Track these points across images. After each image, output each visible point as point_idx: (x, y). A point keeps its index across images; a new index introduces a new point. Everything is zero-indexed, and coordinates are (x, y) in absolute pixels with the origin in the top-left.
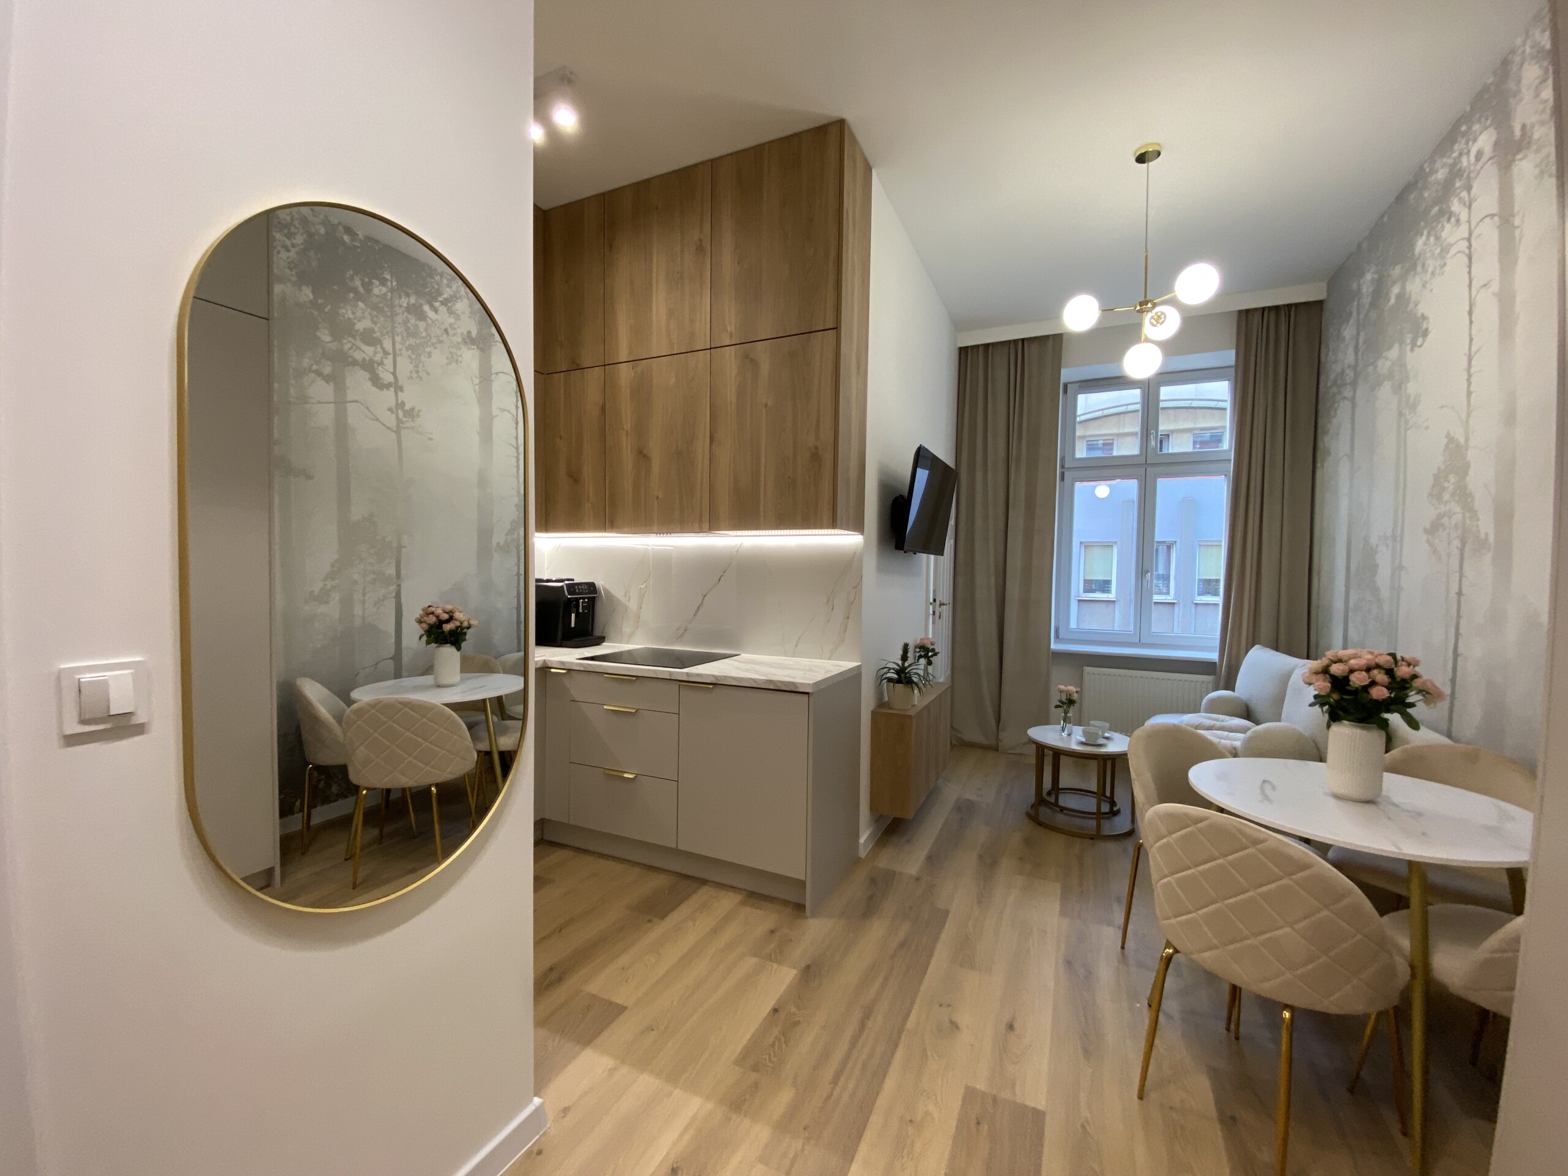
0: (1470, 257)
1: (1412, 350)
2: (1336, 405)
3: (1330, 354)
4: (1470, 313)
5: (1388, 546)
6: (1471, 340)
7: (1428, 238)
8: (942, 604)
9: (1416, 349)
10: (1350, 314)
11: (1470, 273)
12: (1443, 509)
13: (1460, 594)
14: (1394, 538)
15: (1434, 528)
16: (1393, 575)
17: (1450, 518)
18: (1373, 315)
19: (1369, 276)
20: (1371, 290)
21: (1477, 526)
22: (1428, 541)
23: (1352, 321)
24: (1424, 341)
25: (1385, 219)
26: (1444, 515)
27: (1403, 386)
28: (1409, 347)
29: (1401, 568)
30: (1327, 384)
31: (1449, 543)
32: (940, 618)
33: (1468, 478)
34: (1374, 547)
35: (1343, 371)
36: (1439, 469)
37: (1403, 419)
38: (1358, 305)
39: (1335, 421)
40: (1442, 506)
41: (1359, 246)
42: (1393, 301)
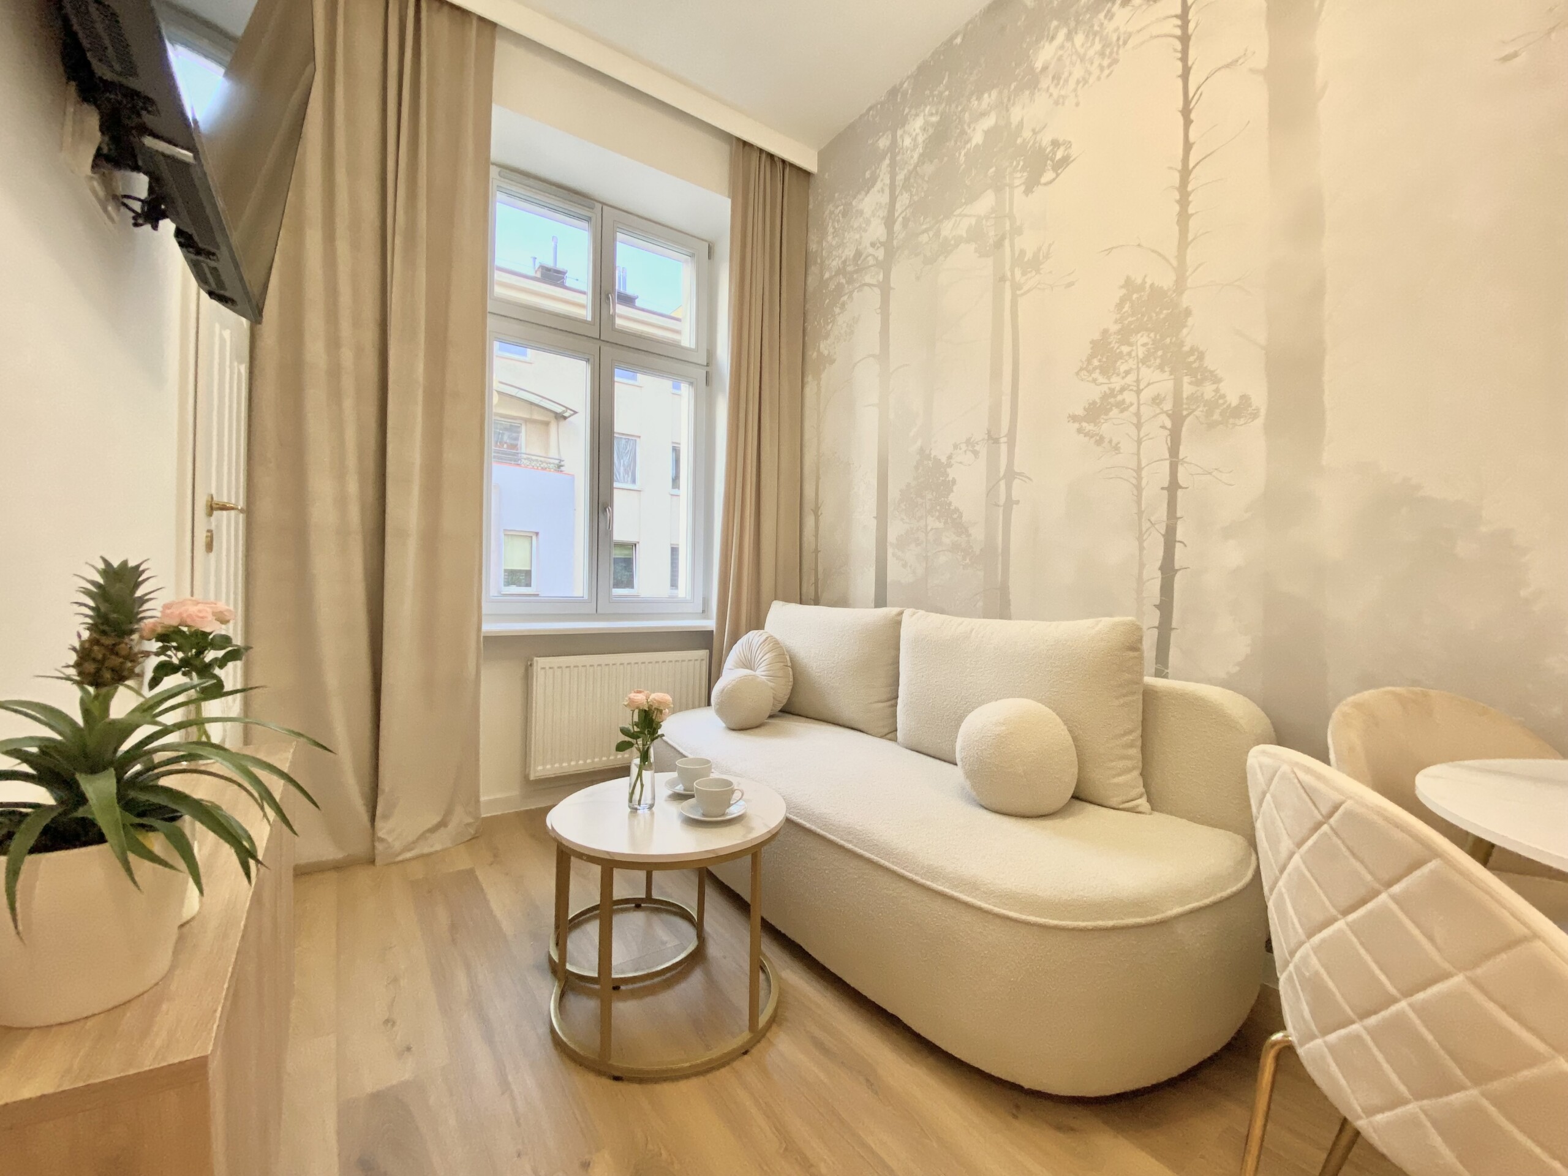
0: (1185, 39)
1: (1028, 191)
2: (845, 298)
3: (830, 238)
4: (1186, 112)
5: (976, 453)
6: (1188, 146)
7: (1069, 37)
8: (213, 507)
9: (1039, 190)
10: (874, 180)
11: (1184, 59)
12: (1117, 382)
13: (1173, 487)
14: (993, 439)
15: (1095, 412)
16: (991, 491)
17: (1138, 392)
18: (929, 169)
19: (916, 125)
20: (920, 139)
21: (1217, 390)
22: (1080, 431)
23: (879, 185)
24: (1058, 175)
25: (958, 40)
26: (1122, 390)
27: (1007, 243)
28: (1019, 192)
29: (1011, 475)
30: (822, 276)
31: (1138, 426)
32: (209, 547)
33: (1185, 331)
34: (944, 460)
35: (858, 254)
36: (1105, 332)
37: (1008, 284)
38: (893, 165)
39: (842, 320)
40: (1114, 379)
41: (894, 92)
42: (978, 138)
